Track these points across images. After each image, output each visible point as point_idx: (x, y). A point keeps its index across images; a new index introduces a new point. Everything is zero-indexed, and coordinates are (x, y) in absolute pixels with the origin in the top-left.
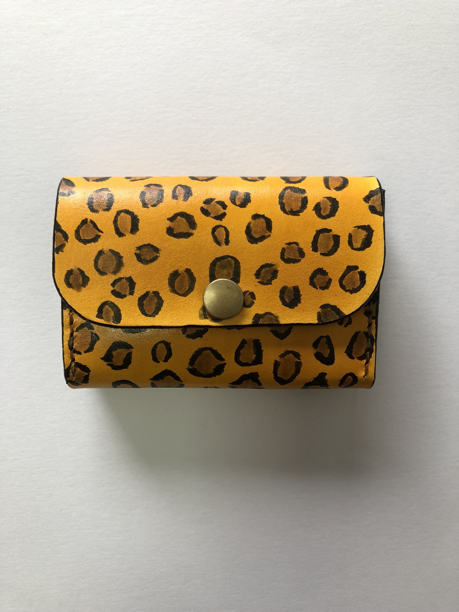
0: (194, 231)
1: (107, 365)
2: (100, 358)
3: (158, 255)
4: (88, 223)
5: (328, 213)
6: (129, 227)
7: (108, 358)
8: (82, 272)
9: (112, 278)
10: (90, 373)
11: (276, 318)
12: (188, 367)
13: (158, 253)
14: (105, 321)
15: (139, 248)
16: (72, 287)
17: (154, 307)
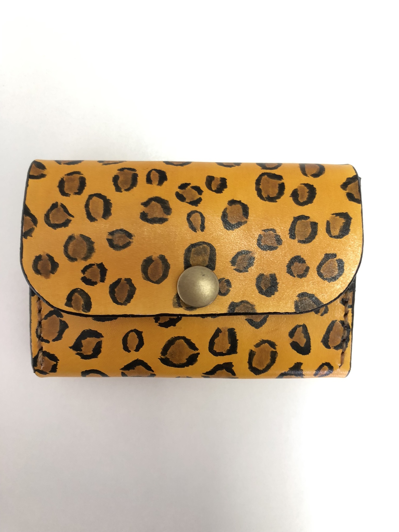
0: (169, 217)
1: (76, 354)
2: (69, 347)
3: (131, 240)
4: (58, 207)
5: (305, 199)
6: (101, 212)
7: (77, 347)
8: (51, 258)
9: (82, 264)
10: (58, 362)
11: (252, 306)
12: (160, 357)
13: (131, 238)
14: (74, 309)
15: (112, 233)
16: (40, 274)
17: (126, 294)
